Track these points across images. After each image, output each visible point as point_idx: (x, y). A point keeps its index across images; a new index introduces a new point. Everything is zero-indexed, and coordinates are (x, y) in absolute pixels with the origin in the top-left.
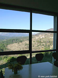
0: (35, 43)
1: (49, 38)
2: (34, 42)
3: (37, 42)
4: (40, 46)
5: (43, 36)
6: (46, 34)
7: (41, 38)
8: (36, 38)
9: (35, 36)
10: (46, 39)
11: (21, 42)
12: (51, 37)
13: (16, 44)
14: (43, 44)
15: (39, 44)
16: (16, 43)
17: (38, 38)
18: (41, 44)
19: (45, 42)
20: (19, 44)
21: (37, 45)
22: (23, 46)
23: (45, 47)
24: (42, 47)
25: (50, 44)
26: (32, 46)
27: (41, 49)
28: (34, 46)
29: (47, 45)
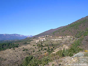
0: (35, 47)
1: (52, 40)
2: (34, 46)
3: (37, 45)
4: (42, 51)
5: (44, 39)
6: (46, 36)
7: (42, 40)
8: (36, 41)
9: (33, 38)
10: (48, 42)
11: (17, 47)
12: (54, 40)
13: (10, 50)
14: (45, 48)
15: (40, 48)
16: (10, 48)
17: (39, 41)
18: (43, 48)
19: (47, 46)
20: (14, 49)
21: (38, 50)
22: (21, 52)
23: (48, 51)
24: (44, 51)
25: (54, 48)
26: (32, 51)
27: (43, 54)
28: (34, 51)
29: (50, 49)
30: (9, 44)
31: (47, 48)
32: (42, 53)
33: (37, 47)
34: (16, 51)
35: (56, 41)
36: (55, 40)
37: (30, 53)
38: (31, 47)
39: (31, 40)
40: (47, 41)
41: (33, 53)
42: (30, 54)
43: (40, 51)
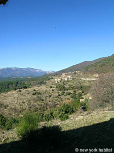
0: (53, 90)
1: (81, 80)
2: (51, 87)
3: (57, 87)
4: (62, 97)
5: (69, 77)
6: (75, 73)
7: (66, 79)
8: (56, 80)
10: (75, 82)
11: (26, 88)
13: (14, 92)
14: (68, 91)
15: (61, 92)
16: (15, 90)
17: (60, 80)
18: (66, 92)
19: (73, 88)
20: (20, 91)
21: (57, 94)
22: (29, 96)
23: (73, 97)
24: (66, 97)
25: (83, 92)
26: (48, 95)
27: (64, 102)
28: (50, 96)
29: (76, 93)
30: (17, 83)
31: (72, 91)
32: (62, 100)
33: (56, 90)
34: (22, 94)
35: (89, 81)
36: (88, 79)
37: (44, 98)
38: (46, 89)
39: (51, 78)
40: (73, 81)
41: (48, 99)
42: (43, 100)
43: (60, 97)
